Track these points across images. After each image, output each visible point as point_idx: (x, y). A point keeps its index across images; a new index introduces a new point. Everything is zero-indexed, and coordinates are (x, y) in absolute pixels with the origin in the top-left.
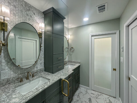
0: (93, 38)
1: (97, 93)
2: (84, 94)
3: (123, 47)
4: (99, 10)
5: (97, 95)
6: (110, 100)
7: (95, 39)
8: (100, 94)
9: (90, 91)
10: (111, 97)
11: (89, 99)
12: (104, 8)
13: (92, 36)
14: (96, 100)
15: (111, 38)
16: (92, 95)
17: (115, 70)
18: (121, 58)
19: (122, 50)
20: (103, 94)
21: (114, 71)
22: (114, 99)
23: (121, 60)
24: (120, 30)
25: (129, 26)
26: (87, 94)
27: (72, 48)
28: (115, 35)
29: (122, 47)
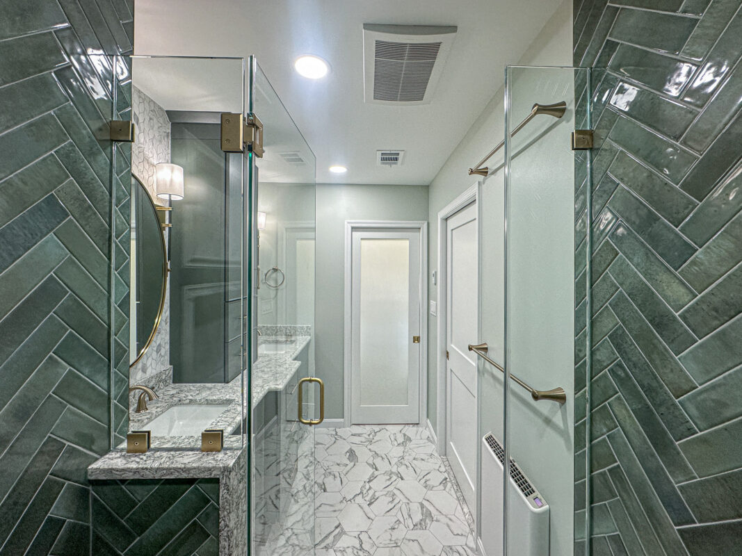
0: (357, 235)
1: (368, 427)
2: (328, 446)
3: (436, 272)
4: (382, 159)
5: (369, 435)
6: (405, 435)
7: (363, 242)
8: (377, 428)
9: (348, 428)
10: (407, 427)
11: (348, 454)
12: (396, 159)
13: (354, 229)
14: (369, 447)
15: (407, 242)
16: (357, 440)
17: (416, 339)
18: (432, 303)
19: (433, 280)
20: (387, 427)
21: (417, 344)
22: (415, 428)
23: (432, 309)
24: (430, 221)
25: (446, 219)
26: (340, 441)
27: (275, 270)
28: (417, 234)
29: (433, 272)
